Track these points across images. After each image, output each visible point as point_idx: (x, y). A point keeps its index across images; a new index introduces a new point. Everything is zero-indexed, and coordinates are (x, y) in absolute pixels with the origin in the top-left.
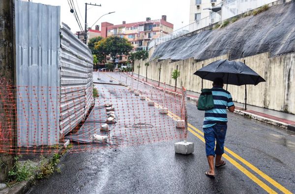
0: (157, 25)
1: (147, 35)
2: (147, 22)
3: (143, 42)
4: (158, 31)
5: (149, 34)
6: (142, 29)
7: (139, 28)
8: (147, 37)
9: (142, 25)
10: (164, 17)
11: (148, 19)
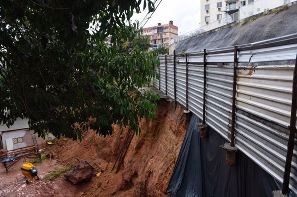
0: (167, 27)
1: (160, 35)
2: (159, 26)
3: (157, 41)
4: (167, 32)
5: (161, 35)
6: (156, 31)
7: (153, 31)
8: (159, 37)
9: (156, 29)
10: (171, 22)
11: (159, 24)
